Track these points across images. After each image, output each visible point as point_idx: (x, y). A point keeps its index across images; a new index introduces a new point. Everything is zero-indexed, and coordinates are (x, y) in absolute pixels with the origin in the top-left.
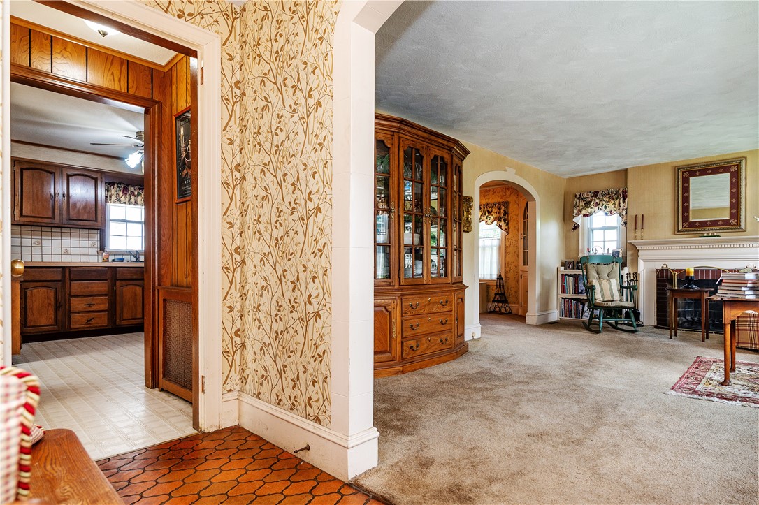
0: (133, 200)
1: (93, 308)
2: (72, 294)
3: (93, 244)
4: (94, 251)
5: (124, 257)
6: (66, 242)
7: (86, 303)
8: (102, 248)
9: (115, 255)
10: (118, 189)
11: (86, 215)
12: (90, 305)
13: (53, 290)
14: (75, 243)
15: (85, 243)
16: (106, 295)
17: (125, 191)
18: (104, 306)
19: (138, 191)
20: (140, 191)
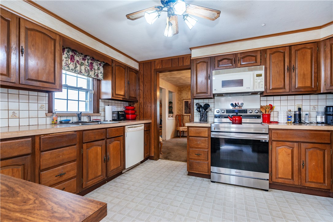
0: (78, 68)
1: (65, 177)
2: (42, 168)
3: (42, 107)
4: (43, 113)
5: (69, 118)
6: (14, 105)
7: (56, 174)
8: (50, 110)
9: (61, 116)
10: (67, 56)
11: (45, 75)
12: (61, 175)
13: (20, 168)
14: (23, 106)
15: (33, 106)
16: (74, 161)
17: (72, 58)
18: (73, 173)
19: (82, 61)
20: (83, 62)
